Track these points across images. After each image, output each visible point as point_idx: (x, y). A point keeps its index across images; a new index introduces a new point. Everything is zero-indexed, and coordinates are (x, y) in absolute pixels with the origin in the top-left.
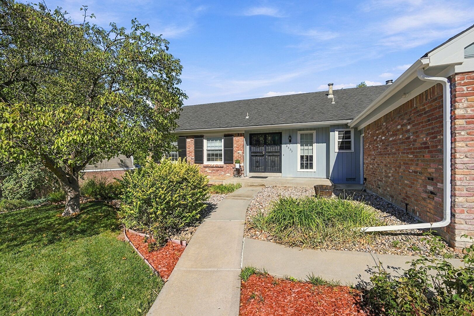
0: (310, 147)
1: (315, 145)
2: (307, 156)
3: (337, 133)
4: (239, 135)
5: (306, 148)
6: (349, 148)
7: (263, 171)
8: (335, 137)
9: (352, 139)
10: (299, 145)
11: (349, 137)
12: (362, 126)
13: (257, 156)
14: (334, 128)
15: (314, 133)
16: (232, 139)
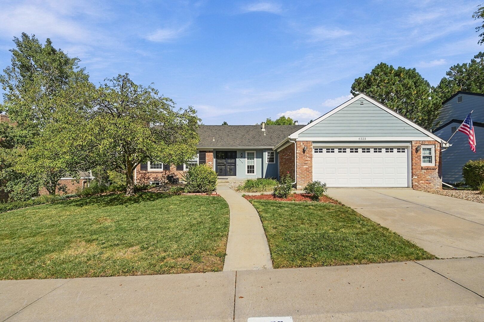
0: (253, 161)
1: (255, 159)
2: (251, 166)
3: (267, 153)
4: (210, 152)
5: (250, 161)
6: (273, 161)
7: (224, 175)
8: (266, 155)
9: (275, 157)
10: (246, 159)
11: (273, 156)
12: (279, 150)
13: (221, 165)
14: (265, 150)
15: (255, 152)
16: (205, 154)
